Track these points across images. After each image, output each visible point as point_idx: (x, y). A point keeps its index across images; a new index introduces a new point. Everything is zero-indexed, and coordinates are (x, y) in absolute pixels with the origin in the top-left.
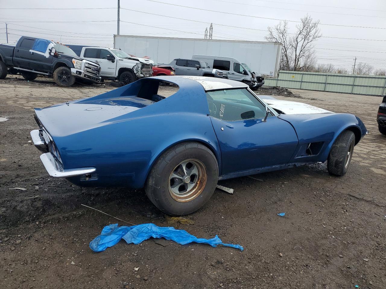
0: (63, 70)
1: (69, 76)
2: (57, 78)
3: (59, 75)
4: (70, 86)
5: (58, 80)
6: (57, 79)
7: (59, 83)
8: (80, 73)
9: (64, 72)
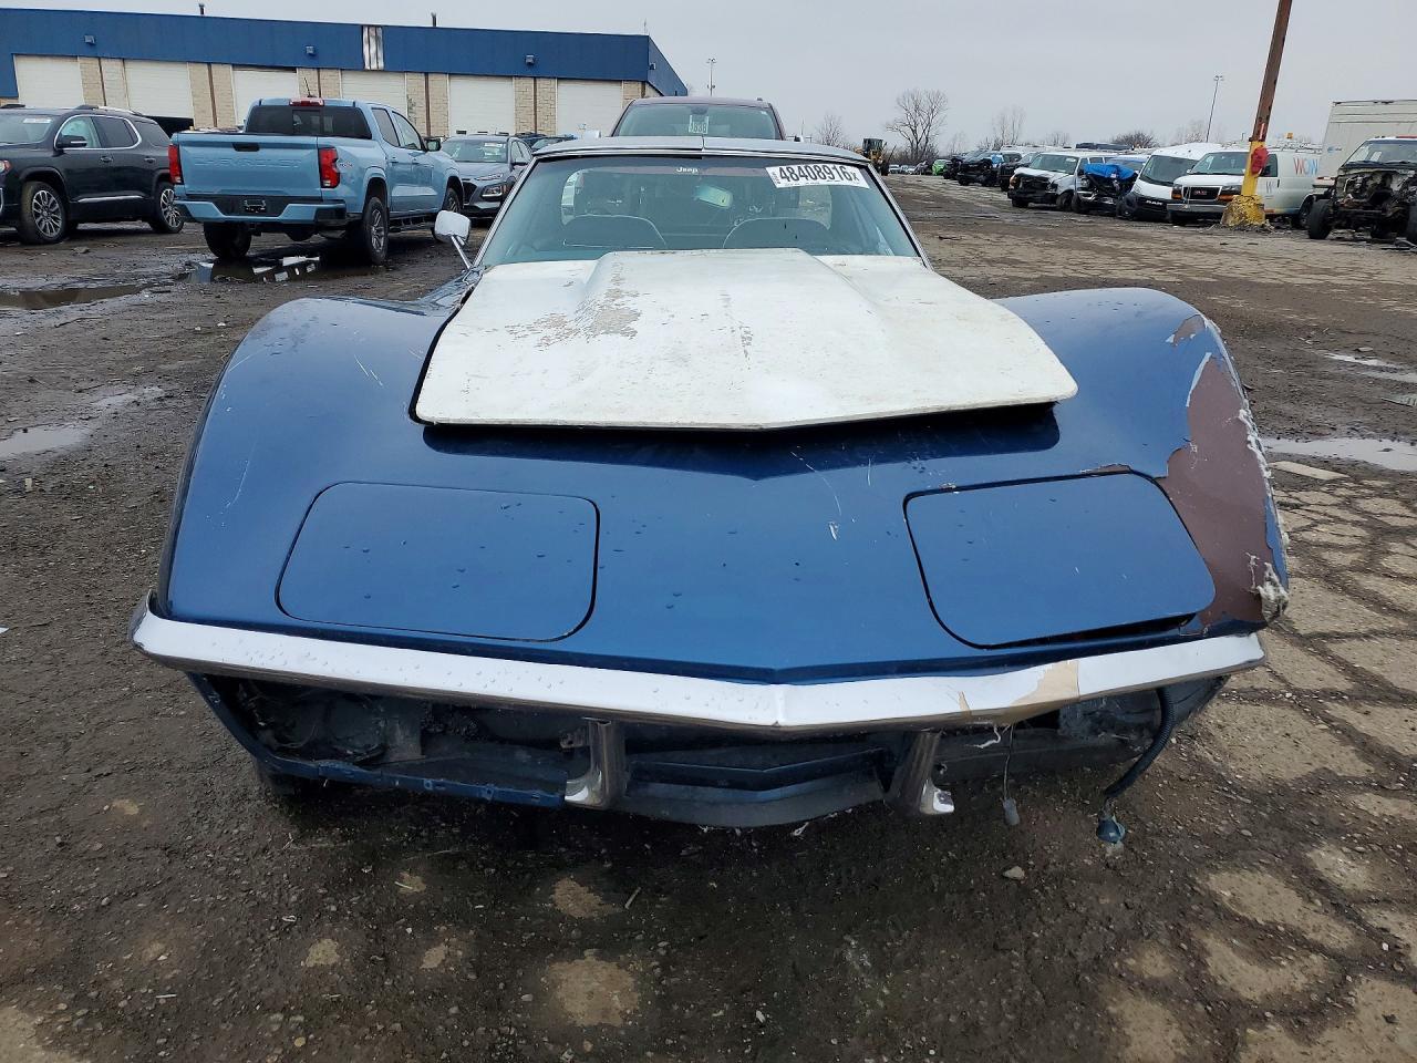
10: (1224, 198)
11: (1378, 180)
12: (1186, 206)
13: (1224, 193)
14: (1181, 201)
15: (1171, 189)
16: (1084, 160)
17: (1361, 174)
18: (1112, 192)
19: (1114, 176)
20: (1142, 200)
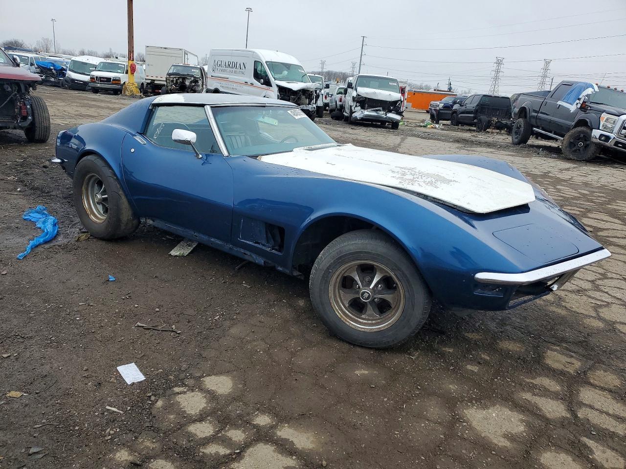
0: (580, 132)
1: (588, 142)
2: (567, 145)
3: (572, 141)
4: (583, 161)
5: (568, 149)
6: (566, 147)
7: (567, 153)
8: (607, 138)
9: (582, 136)
10: (114, 82)
11: (181, 80)
12: (99, 85)
13: (114, 80)
14: (95, 82)
15: (89, 77)
16: (31, 58)
17: (175, 77)
18: (53, 75)
19: (52, 68)
20: (73, 80)
